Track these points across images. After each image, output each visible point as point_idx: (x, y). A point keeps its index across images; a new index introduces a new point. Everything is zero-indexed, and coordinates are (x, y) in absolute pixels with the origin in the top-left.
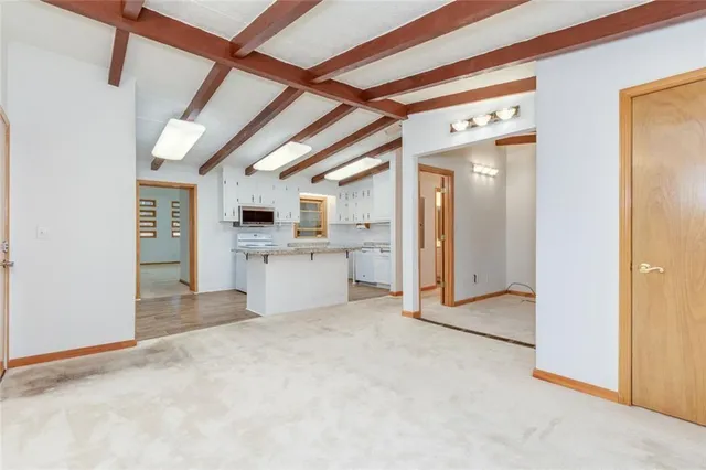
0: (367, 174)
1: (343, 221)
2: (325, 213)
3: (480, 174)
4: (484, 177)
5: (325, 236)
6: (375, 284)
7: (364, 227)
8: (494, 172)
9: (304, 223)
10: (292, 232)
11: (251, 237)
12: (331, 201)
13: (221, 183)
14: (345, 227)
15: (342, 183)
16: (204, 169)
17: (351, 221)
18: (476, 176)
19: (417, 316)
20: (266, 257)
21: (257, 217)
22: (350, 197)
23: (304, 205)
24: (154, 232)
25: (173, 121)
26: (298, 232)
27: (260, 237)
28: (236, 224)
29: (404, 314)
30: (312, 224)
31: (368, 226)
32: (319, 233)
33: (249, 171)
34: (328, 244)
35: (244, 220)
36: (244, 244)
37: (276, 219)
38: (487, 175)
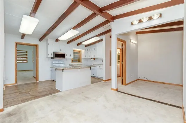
0: (95, 43)
1: (87, 58)
2: (81, 55)
3: (132, 43)
4: (133, 44)
5: (81, 62)
6: (97, 77)
7: (93, 59)
8: (136, 42)
9: (74, 58)
10: (71, 61)
11: (57, 62)
12: (83, 51)
13: (47, 44)
14: (87, 59)
15: (86, 46)
16: (41, 39)
17: (89, 58)
18: (131, 43)
19: (117, 90)
20: (63, 70)
21: (60, 56)
22: (89, 50)
23: (75, 52)
24: (27, 61)
25: (25, 16)
26: (73, 61)
27: (60, 62)
28: (52, 58)
29: (112, 89)
30: (77, 59)
31: (94, 59)
32: (79, 61)
33: (57, 40)
34: (82, 64)
35: (55, 57)
36: (55, 65)
37: (66, 57)
38: (134, 43)
